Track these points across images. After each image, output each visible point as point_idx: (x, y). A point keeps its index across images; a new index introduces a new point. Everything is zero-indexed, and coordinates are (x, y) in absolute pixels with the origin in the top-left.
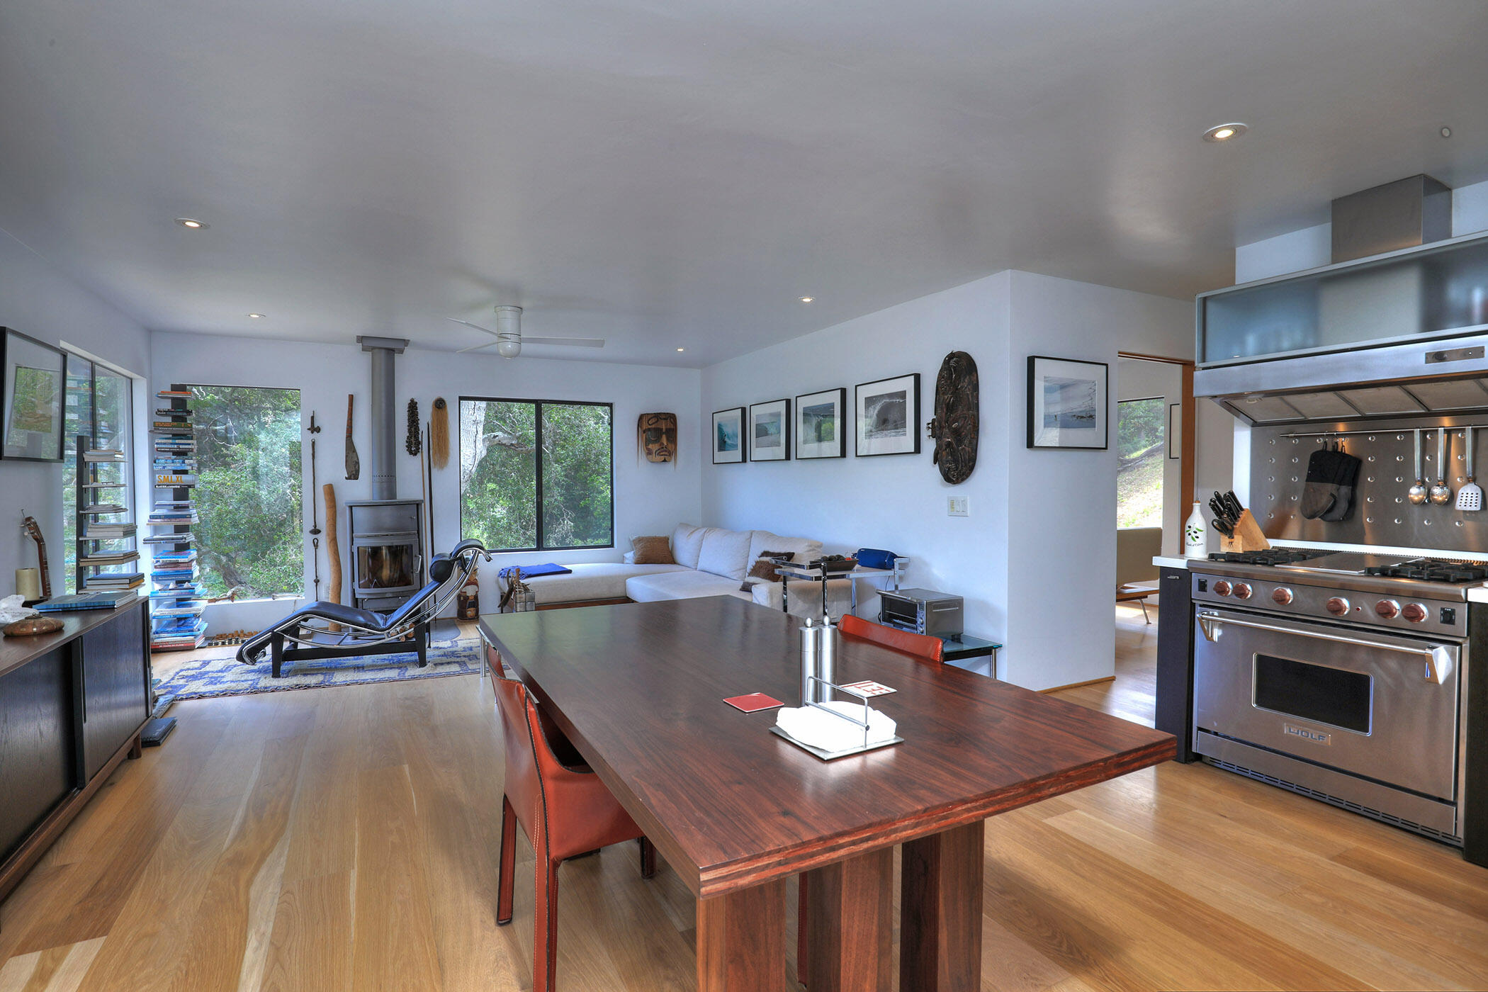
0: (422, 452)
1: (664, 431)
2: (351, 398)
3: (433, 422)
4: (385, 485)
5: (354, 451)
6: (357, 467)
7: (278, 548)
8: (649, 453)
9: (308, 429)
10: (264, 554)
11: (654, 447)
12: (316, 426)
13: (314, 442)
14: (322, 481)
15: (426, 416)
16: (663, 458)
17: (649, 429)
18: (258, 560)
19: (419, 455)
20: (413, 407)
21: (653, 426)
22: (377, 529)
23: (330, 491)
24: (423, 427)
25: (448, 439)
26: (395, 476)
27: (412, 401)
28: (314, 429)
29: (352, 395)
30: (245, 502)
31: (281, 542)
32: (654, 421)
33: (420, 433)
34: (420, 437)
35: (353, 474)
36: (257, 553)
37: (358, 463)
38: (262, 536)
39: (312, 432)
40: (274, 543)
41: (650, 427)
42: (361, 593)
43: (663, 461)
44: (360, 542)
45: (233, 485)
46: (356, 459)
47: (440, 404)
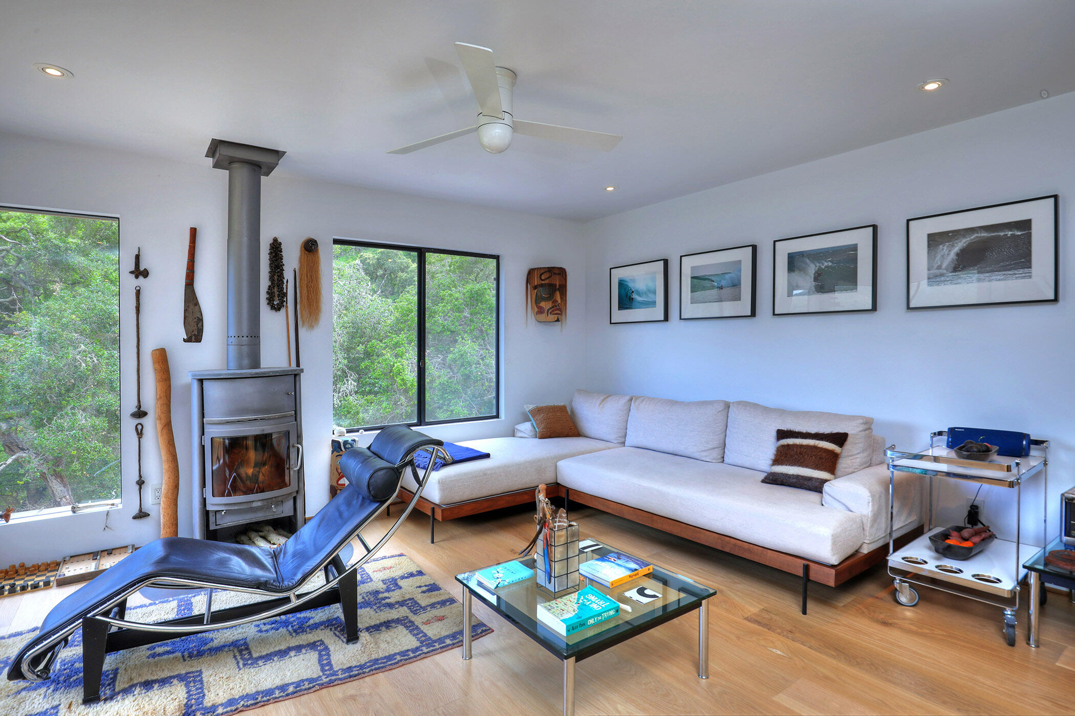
0: (287, 307)
1: (558, 287)
2: (194, 232)
3: (301, 268)
4: (245, 349)
5: (197, 304)
6: (200, 325)
7: (66, 413)
8: (540, 311)
9: (131, 272)
10: (50, 420)
11: (546, 305)
12: (142, 269)
13: (139, 290)
14: (149, 346)
15: (291, 261)
16: (556, 317)
17: (542, 285)
18: (43, 426)
19: (283, 310)
20: (276, 248)
21: (546, 282)
22: (239, 410)
23: (162, 358)
24: (288, 275)
25: (320, 293)
26: (259, 337)
27: (275, 240)
28: (140, 272)
29: (195, 229)
30: (29, 368)
31: (69, 408)
32: (548, 276)
33: (285, 281)
34: (285, 286)
35: (195, 333)
36: (42, 420)
37: (202, 320)
38: (48, 402)
39: (137, 277)
40: (61, 409)
41: (543, 282)
42: (215, 503)
43: (556, 321)
44: (214, 431)
45: (16, 351)
46: (198, 315)
47: (310, 247)
